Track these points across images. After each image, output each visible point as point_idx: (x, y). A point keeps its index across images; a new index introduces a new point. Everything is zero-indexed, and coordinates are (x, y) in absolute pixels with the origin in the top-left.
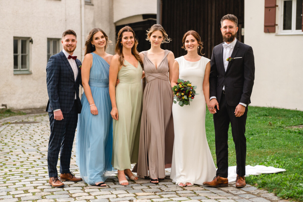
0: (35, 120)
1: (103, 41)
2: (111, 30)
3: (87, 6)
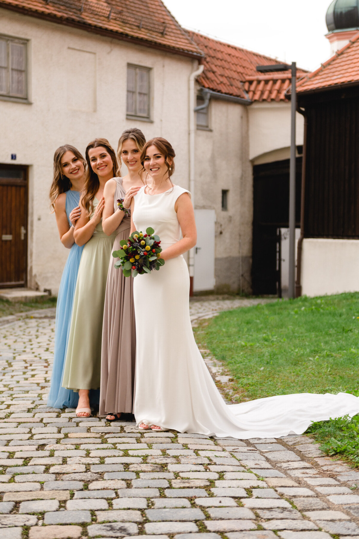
2: (244, 171)
3: (200, 132)
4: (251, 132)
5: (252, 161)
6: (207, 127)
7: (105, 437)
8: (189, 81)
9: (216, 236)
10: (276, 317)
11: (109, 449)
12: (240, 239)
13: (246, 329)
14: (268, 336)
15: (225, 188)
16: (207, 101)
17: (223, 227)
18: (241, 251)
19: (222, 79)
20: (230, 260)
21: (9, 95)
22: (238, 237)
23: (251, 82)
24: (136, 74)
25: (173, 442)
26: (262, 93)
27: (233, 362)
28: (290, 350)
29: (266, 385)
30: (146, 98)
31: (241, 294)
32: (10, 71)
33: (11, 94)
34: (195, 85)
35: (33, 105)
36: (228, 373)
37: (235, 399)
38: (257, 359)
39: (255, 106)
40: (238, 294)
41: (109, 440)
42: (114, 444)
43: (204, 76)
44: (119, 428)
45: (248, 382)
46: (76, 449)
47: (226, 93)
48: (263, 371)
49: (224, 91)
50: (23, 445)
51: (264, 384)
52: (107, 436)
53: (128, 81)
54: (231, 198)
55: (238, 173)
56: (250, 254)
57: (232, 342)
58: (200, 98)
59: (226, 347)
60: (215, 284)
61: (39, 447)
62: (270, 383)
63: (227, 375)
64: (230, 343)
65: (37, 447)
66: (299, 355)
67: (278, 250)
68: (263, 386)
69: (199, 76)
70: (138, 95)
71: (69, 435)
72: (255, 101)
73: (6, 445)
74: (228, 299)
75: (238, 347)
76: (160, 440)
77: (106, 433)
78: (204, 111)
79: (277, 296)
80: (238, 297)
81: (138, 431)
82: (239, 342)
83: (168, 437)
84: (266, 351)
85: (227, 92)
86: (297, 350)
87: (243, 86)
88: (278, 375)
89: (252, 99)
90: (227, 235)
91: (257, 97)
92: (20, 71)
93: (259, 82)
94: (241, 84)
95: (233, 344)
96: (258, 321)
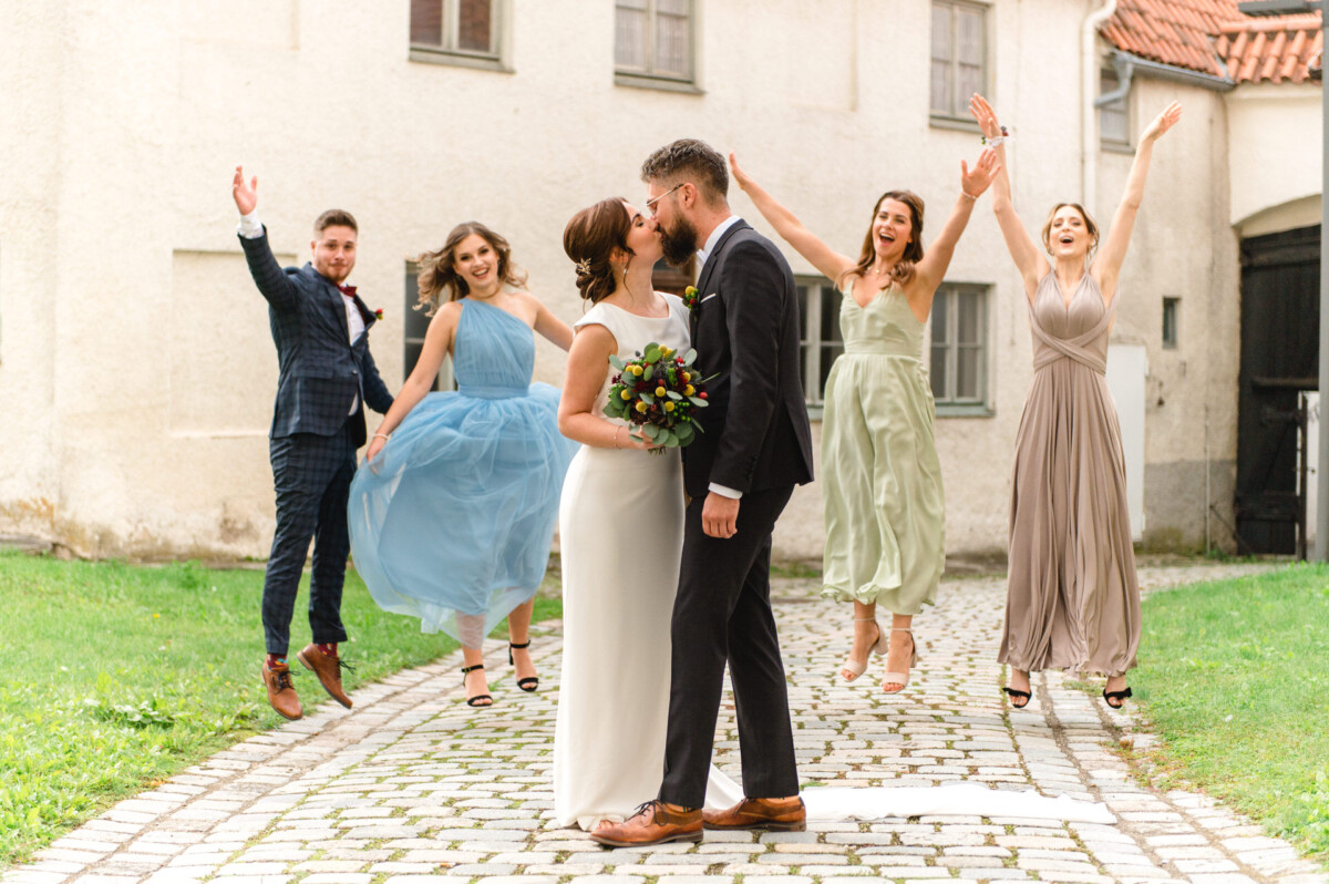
0: (811, 594)
1: (485, 262)
2: (1217, 252)
3: (1109, 158)
4: (1233, 158)
5: (1238, 228)
6: (1128, 144)
7: (857, 853)
8: (1081, 33)
9: (1148, 411)
10: (1279, 604)
11: (864, 875)
12: (1207, 417)
13: (1203, 632)
14: (1253, 646)
15: (1171, 293)
16: (1126, 83)
17: (1165, 388)
18: (1208, 448)
19: (1160, 29)
20: (1182, 470)
21: (650, 75)
22: (1202, 413)
23: (1232, 37)
24: (953, 18)
25: (1006, 866)
26: (1261, 62)
27: (1164, 703)
28: (1299, 679)
29: (1231, 753)
30: (976, 76)
31: (1206, 551)
32: (653, 17)
33: (655, 72)
34: (1097, 43)
35: (708, 97)
36: (1150, 729)
37: (1159, 783)
38: (1221, 697)
39: (1243, 94)
40: (1200, 553)
41: (865, 860)
42: (875, 867)
43: (1118, 22)
44: (890, 837)
45: (1191, 747)
46: (790, 874)
47: (1171, 64)
48: (1230, 724)
49: (1166, 58)
50: (676, 864)
51: (1227, 750)
52: (862, 851)
53: (933, 37)
54: (1185, 316)
55: (1202, 257)
56: (1232, 455)
57: (1169, 660)
58: (1109, 76)
59: (1153, 671)
60: (1144, 528)
61: (710, 869)
62: (1241, 749)
63: (1147, 732)
64: (1162, 663)
65: (706, 868)
66: (1317, 689)
67: (1299, 445)
68: (1226, 754)
69: (1106, 22)
70: (957, 70)
71: (777, 847)
72: (1244, 81)
73: (639, 863)
74: (1175, 564)
75: (1179, 671)
76: (977, 861)
77: (859, 846)
78: (1120, 106)
79: (1295, 557)
80: (1200, 560)
81: (930, 843)
82: (1183, 660)
83: (997, 857)
84: (1243, 680)
85: (1175, 59)
86: (1314, 679)
87: (1214, 44)
88: (1265, 731)
89: (1236, 76)
90: (1174, 407)
91: (1247, 73)
92: (678, 18)
93: (1253, 35)
94: (1211, 40)
95: (1170, 664)
96: (1236, 614)
